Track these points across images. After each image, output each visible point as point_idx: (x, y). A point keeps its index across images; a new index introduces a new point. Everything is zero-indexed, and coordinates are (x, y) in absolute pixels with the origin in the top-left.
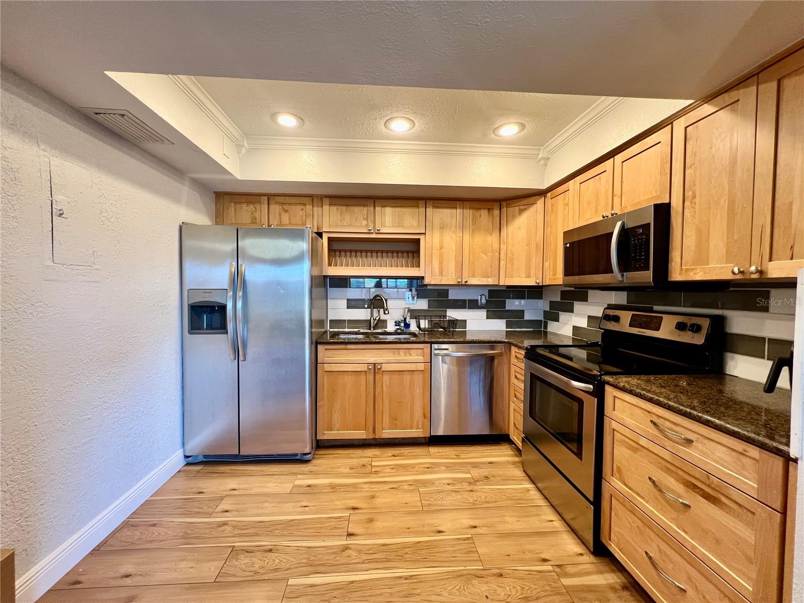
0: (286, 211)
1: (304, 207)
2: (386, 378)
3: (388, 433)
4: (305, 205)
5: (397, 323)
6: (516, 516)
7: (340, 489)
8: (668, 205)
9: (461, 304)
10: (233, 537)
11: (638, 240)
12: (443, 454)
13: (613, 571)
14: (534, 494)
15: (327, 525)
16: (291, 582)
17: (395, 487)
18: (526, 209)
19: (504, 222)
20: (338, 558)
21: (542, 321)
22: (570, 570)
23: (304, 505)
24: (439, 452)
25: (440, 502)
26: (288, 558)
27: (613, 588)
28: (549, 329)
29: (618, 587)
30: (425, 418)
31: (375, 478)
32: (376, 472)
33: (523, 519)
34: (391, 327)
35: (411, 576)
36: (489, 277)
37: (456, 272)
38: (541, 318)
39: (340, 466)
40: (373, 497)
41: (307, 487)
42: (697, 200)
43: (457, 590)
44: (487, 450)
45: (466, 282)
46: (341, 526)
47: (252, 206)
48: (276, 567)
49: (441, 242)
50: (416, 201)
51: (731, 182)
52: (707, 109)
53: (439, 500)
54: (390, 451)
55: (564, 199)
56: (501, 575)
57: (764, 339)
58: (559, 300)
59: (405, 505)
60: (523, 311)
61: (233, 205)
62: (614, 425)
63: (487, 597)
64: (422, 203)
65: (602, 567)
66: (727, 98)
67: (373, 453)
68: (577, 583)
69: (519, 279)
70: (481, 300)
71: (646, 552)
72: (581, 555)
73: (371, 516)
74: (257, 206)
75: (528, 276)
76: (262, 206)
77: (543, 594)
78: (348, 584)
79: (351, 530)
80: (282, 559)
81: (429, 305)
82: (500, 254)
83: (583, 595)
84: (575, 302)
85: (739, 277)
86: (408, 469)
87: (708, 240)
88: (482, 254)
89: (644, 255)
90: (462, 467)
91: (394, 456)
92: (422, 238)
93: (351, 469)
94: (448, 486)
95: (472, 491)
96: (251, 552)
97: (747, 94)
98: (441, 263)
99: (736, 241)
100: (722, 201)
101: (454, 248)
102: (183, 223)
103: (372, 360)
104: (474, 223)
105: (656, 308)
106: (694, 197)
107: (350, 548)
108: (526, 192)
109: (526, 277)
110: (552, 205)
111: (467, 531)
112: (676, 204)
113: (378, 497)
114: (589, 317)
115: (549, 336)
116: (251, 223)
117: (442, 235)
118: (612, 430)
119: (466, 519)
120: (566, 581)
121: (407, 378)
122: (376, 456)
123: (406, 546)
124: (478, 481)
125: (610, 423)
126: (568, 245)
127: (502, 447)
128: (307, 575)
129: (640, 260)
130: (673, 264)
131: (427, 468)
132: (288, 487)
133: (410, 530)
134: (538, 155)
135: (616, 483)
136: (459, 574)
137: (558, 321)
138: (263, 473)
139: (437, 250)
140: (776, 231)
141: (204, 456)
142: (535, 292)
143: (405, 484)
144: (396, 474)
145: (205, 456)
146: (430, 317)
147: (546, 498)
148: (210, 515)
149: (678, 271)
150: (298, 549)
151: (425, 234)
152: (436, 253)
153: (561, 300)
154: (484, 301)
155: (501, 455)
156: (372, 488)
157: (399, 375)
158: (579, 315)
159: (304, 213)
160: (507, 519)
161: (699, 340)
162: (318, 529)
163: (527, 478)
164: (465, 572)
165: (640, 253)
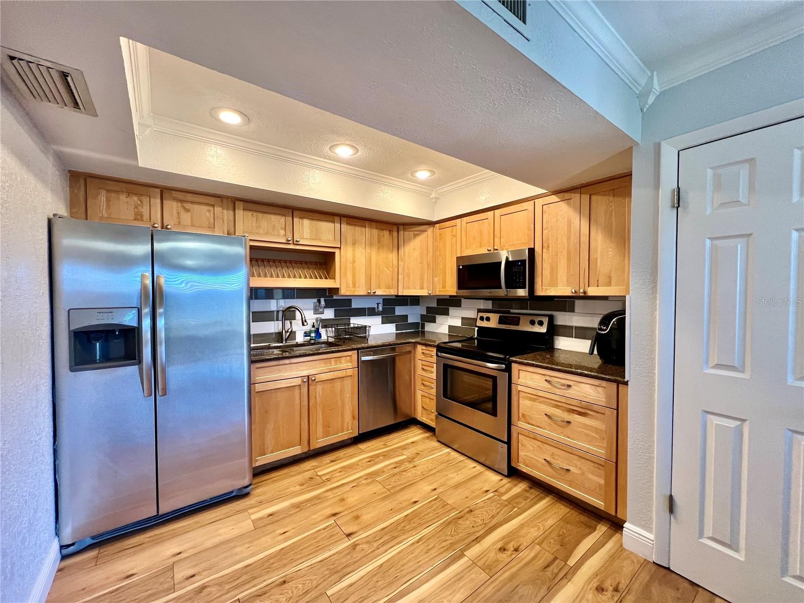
0: (187, 210)
1: (212, 209)
2: (319, 388)
3: (321, 442)
4: (213, 206)
5: (307, 334)
6: (455, 472)
7: (306, 505)
8: (534, 249)
9: (361, 312)
10: (228, 592)
11: (518, 269)
12: (372, 447)
13: (520, 482)
14: (454, 454)
15: (320, 537)
16: (329, 593)
17: (356, 485)
18: (419, 234)
19: (401, 242)
20: (354, 556)
21: (419, 323)
22: (502, 490)
23: (282, 532)
24: (369, 447)
25: (399, 483)
26: (309, 578)
27: (526, 491)
28: (427, 329)
29: (528, 489)
30: (354, 419)
31: (330, 484)
32: (328, 480)
33: (459, 472)
34: (300, 338)
35: (420, 539)
36: (390, 289)
37: (366, 283)
38: (419, 321)
39: (288, 486)
40: (343, 500)
41: (268, 516)
42: (550, 249)
43: (454, 532)
44: (403, 434)
45: (375, 293)
46: (335, 533)
47: (135, 198)
48: (304, 591)
49: (354, 256)
50: (332, 217)
51: (568, 242)
52: (554, 198)
53: (397, 482)
54: (327, 459)
55: (452, 232)
56: (471, 511)
57: (573, 327)
58: (436, 306)
59: (374, 495)
60: (407, 316)
61: (103, 193)
62: (520, 388)
63: (473, 527)
64: (337, 219)
65: (515, 482)
66: (567, 195)
67: (311, 465)
68: (510, 496)
69: (415, 290)
70: (378, 308)
71: (544, 459)
72: (502, 480)
73: (355, 514)
74: (146, 200)
75: (422, 288)
76: (152, 200)
77: (498, 510)
78: (379, 568)
79: (348, 531)
80: (304, 582)
81: (335, 315)
82: (398, 269)
83: (516, 500)
84: (450, 308)
85: (574, 295)
86: (354, 467)
87: (557, 273)
88: (385, 269)
89: (522, 279)
90: (395, 452)
91: (332, 461)
92: (337, 251)
93: (302, 485)
94: (395, 469)
95: (415, 466)
96: (265, 594)
97: (576, 197)
98: (354, 276)
99: (572, 275)
100: (564, 252)
101: (364, 263)
102: (55, 215)
103: (305, 373)
104: (379, 241)
105: (512, 311)
106: (548, 247)
107: (358, 544)
108: (419, 221)
109: (420, 289)
110: (440, 234)
111: (432, 494)
112: (538, 249)
113: (347, 498)
114: (463, 318)
115: (426, 335)
116: (134, 220)
117: (354, 250)
118: (518, 391)
119: (427, 486)
120: (505, 497)
121: (338, 384)
122: (317, 467)
123: (398, 523)
124: (414, 458)
125: (517, 387)
126: (461, 267)
127: (412, 429)
128: (340, 580)
129: (520, 282)
130: (537, 285)
131: (369, 461)
132: (247, 525)
133: (393, 510)
134: (431, 194)
135: (522, 424)
136: (447, 522)
137: (435, 322)
138: (199, 525)
139: (351, 263)
140: (590, 271)
141: (91, 537)
142: (414, 300)
143: (361, 480)
144: (346, 475)
145: (93, 538)
146: (336, 326)
147: (463, 454)
148: (173, 589)
149: (540, 290)
150: (312, 568)
151: (340, 248)
152: (349, 266)
153: (437, 306)
154: (380, 309)
155: (414, 435)
156: (336, 493)
157: (330, 383)
158: (453, 317)
159: (212, 216)
160: (450, 476)
161: (543, 329)
162: (317, 544)
163: (443, 445)
164: (450, 519)
165: (519, 277)
